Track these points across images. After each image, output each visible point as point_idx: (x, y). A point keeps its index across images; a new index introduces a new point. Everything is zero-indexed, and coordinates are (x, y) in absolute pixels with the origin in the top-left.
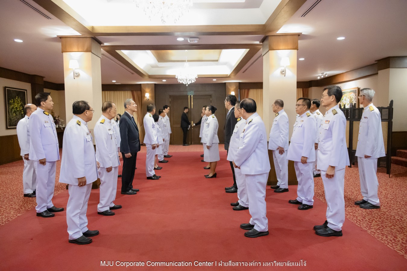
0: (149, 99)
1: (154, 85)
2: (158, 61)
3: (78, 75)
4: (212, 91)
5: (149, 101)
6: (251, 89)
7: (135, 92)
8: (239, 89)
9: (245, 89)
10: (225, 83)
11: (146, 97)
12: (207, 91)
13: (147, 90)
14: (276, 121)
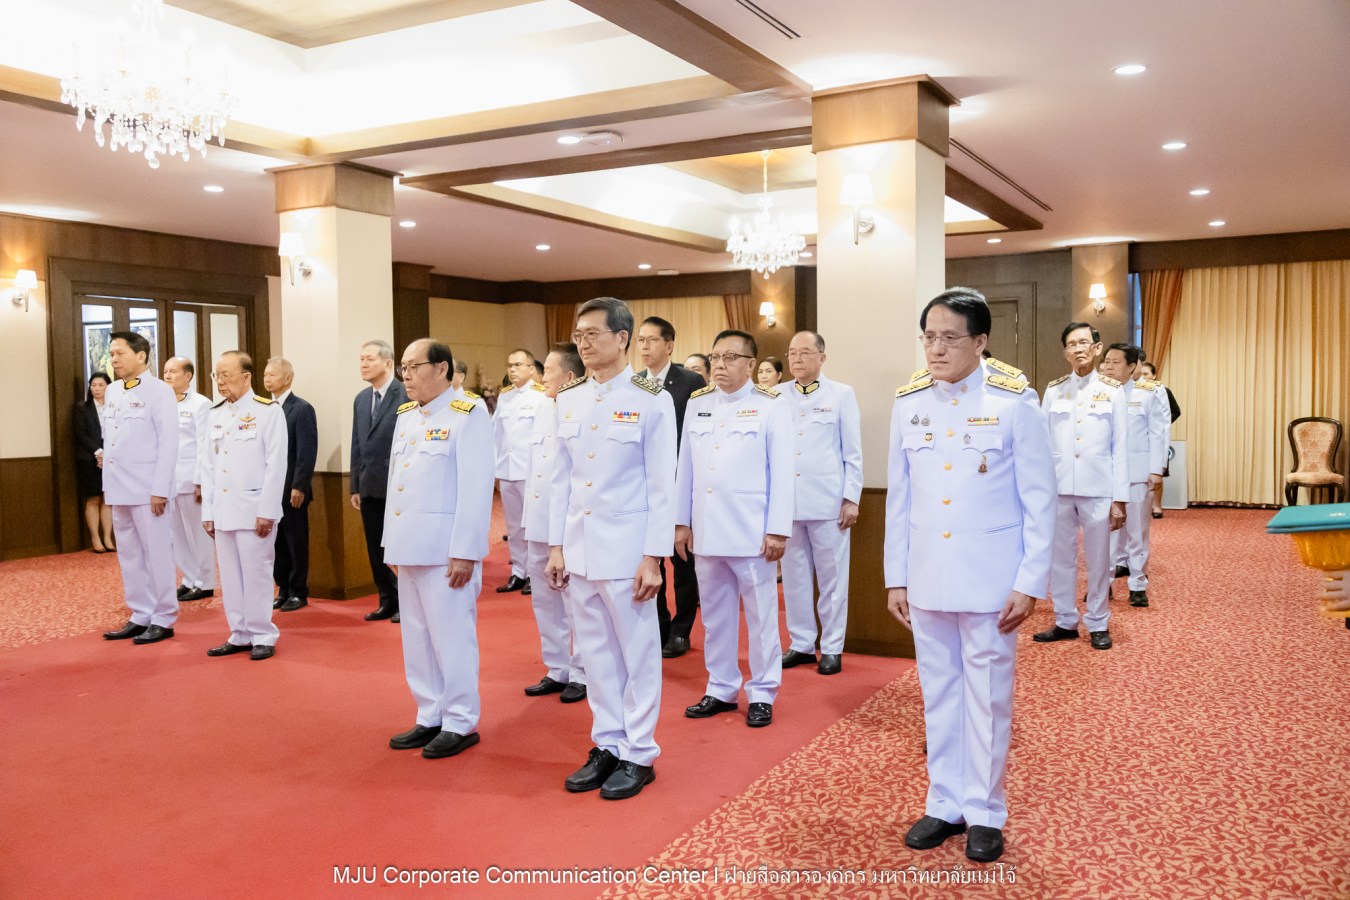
0: (774, 325)
1: (793, 273)
2: (741, 192)
3: (307, 273)
4: (1022, 283)
5: (775, 330)
6: (1191, 271)
7: (733, 299)
8: (1132, 270)
9: (1163, 271)
10: (1069, 250)
11: (764, 316)
12: (999, 285)
13: (772, 291)
14: (823, 411)
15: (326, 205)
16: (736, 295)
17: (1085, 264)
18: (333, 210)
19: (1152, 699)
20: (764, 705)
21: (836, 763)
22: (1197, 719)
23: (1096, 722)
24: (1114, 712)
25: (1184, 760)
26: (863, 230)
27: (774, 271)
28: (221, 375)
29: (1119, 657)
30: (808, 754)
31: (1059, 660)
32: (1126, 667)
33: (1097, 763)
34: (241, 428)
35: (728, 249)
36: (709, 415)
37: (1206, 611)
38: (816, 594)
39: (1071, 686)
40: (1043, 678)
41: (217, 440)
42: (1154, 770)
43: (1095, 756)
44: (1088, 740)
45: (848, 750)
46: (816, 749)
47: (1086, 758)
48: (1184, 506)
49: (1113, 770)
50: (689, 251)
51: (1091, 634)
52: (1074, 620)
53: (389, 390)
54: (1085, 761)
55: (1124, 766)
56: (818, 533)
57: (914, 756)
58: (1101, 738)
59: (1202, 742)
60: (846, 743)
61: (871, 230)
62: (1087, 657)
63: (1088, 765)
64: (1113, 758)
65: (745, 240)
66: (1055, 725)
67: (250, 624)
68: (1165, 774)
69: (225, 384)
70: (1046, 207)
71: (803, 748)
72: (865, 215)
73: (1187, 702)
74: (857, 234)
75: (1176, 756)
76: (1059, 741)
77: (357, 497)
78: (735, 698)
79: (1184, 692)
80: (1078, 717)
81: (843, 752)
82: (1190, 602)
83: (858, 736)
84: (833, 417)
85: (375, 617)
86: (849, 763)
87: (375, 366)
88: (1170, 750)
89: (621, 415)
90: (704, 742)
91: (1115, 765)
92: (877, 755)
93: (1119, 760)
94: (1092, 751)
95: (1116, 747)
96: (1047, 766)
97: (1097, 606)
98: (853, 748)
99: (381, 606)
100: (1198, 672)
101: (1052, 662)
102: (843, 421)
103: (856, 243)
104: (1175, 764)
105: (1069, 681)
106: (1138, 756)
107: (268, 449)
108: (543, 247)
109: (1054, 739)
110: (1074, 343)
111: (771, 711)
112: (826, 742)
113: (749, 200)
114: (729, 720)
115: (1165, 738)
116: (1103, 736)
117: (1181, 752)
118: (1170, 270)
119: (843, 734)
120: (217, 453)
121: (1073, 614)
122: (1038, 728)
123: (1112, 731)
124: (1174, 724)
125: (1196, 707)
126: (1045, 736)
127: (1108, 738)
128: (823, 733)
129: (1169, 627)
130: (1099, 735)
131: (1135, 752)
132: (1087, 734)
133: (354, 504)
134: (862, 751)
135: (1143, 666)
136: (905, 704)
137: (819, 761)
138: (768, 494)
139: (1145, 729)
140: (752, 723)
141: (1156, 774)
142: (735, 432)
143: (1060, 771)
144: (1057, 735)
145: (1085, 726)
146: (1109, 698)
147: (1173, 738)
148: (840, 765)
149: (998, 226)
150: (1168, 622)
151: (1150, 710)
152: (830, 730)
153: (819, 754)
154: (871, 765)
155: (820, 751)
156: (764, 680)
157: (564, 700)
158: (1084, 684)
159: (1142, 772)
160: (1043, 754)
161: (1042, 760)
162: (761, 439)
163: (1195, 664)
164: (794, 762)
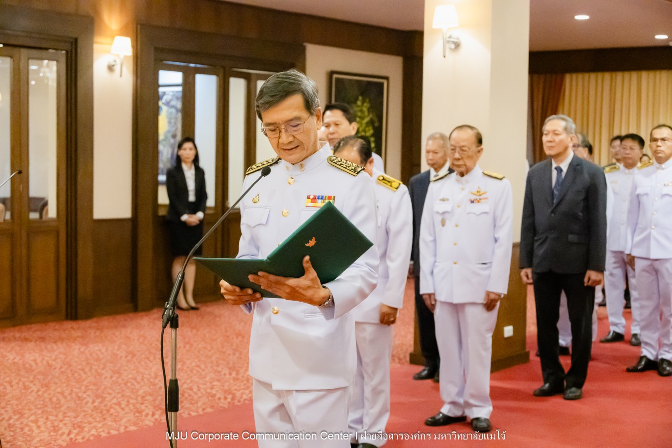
3: (457, 46)
28: (458, 149)
34: (472, 202)
41: (444, 213)
53: (571, 165)
67: (473, 396)
69: (462, 158)
77: (529, 271)
85: (543, 394)
87: (561, 141)
99: (545, 383)
107: (499, 223)
120: (443, 225)
133: (525, 279)
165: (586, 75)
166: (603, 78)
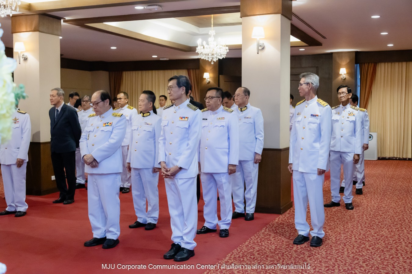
0: (209, 82)
2: (199, 27)
3: (26, 59)
4: (312, 67)
5: (209, 84)
6: (380, 63)
7: (191, 71)
8: (356, 63)
9: (369, 63)
10: (332, 54)
11: (205, 79)
12: (303, 68)
13: (208, 68)
14: (247, 118)
15: (35, 31)
16: (193, 69)
17: (338, 60)
18: (37, 33)
19: (368, 226)
20: (225, 229)
21: (257, 248)
22: (385, 232)
23: (349, 234)
24: (355, 231)
25: (381, 245)
26: (260, 48)
27: (215, 61)
29: (355, 213)
30: (246, 245)
31: (333, 214)
32: (358, 216)
33: (350, 246)
35: (196, 52)
36: (207, 119)
37: (387, 197)
38: (245, 189)
39: (339, 222)
40: (328, 220)
42: (370, 248)
43: (349, 244)
44: (347, 239)
45: (260, 244)
46: (248, 244)
47: (346, 245)
48: (376, 159)
49: (356, 249)
50: (176, 51)
51: (346, 204)
52: (339, 199)
53: (62, 109)
54: (346, 246)
55: (360, 247)
56: (245, 165)
57: (284, 245)
58: (351, 239)
59: (387, 239)
60: (259, 242)
61: (263, 48)
62: (343, 213)
63: (347, 247)
64: (356, 245)
65: (204, 48)
66: (334, 235)
68: (374, 249)
70: (324, 38)
71: (244, 243)
72: (261, 42)
73: (381, 227)
74: (258, 50)
75: (378, 244)
76: (336, 240)
78: (215, 227)
79: (380, 224)
80: (342, 232)
81: (259, 244)
82: (380, 194)
83: (263, 240)
84: (251, 121)
86: (261, 248)
88: (376, 242)
89: (182, 118)
90: (206, 242)
91: (357, 247)
92: (271, 245)
93: (358, 245)
94: (348, 243)
95: (357, 242)
96: (332, 248)
97: (348, 193)
98: (262, 243)
99: (60, 197)
100: (384, 217)
101: (331, 215)
102: (255, 122)
103: (258, 53)
104: (378, 246)
105: (338, 221)
106: (365, 244)
108: (114, 48)
109: (334, 239)
110: (340, 93)
111: (228, 231)
112: (252, 241)
113: (203, 30)
114: (213, 235)
115: (374, 238)
116: (352, 238)
117: (380, 243)
118: (372, 63)
119: (257, 239)
121: (339, 197)
122: (328, 236)
123: (355, 237)
124: (377, 234)
125: (384, 229)
126: (331, 238)
127: (354, 239)
128: (250, 239)
129: (373, 202)
130: (350, 238)
131: (363, 243)
132: (346, 237)
134: (265, 244)
135: (364, 216)
136: (278, 229)
137: (250, 247)
138: (229, 149)
139: (367, 236)
140: (222, 236)
141: (371, 249)
142: (216, 126)
143: (338, 249)
144: (335, 238)
145: (345, 235)
146: (353, 226)
147: (377, 238)
148: (258, 248)
149: (304, 44)
150: (372, 201)
151: (368, 230)
152: (252, 238)
153: (250, 246)
154: (270, 248)
155: (250, 244)
156: (226, 220)
157: (146, 229)
158: (343, 222)
159: (367, 249)
160: (331, 244)
161: (331, 246)
162: (226, 128)
163: (383, 215)
164: (241, 248)
165: (131, 72)
166: (138, 73)
